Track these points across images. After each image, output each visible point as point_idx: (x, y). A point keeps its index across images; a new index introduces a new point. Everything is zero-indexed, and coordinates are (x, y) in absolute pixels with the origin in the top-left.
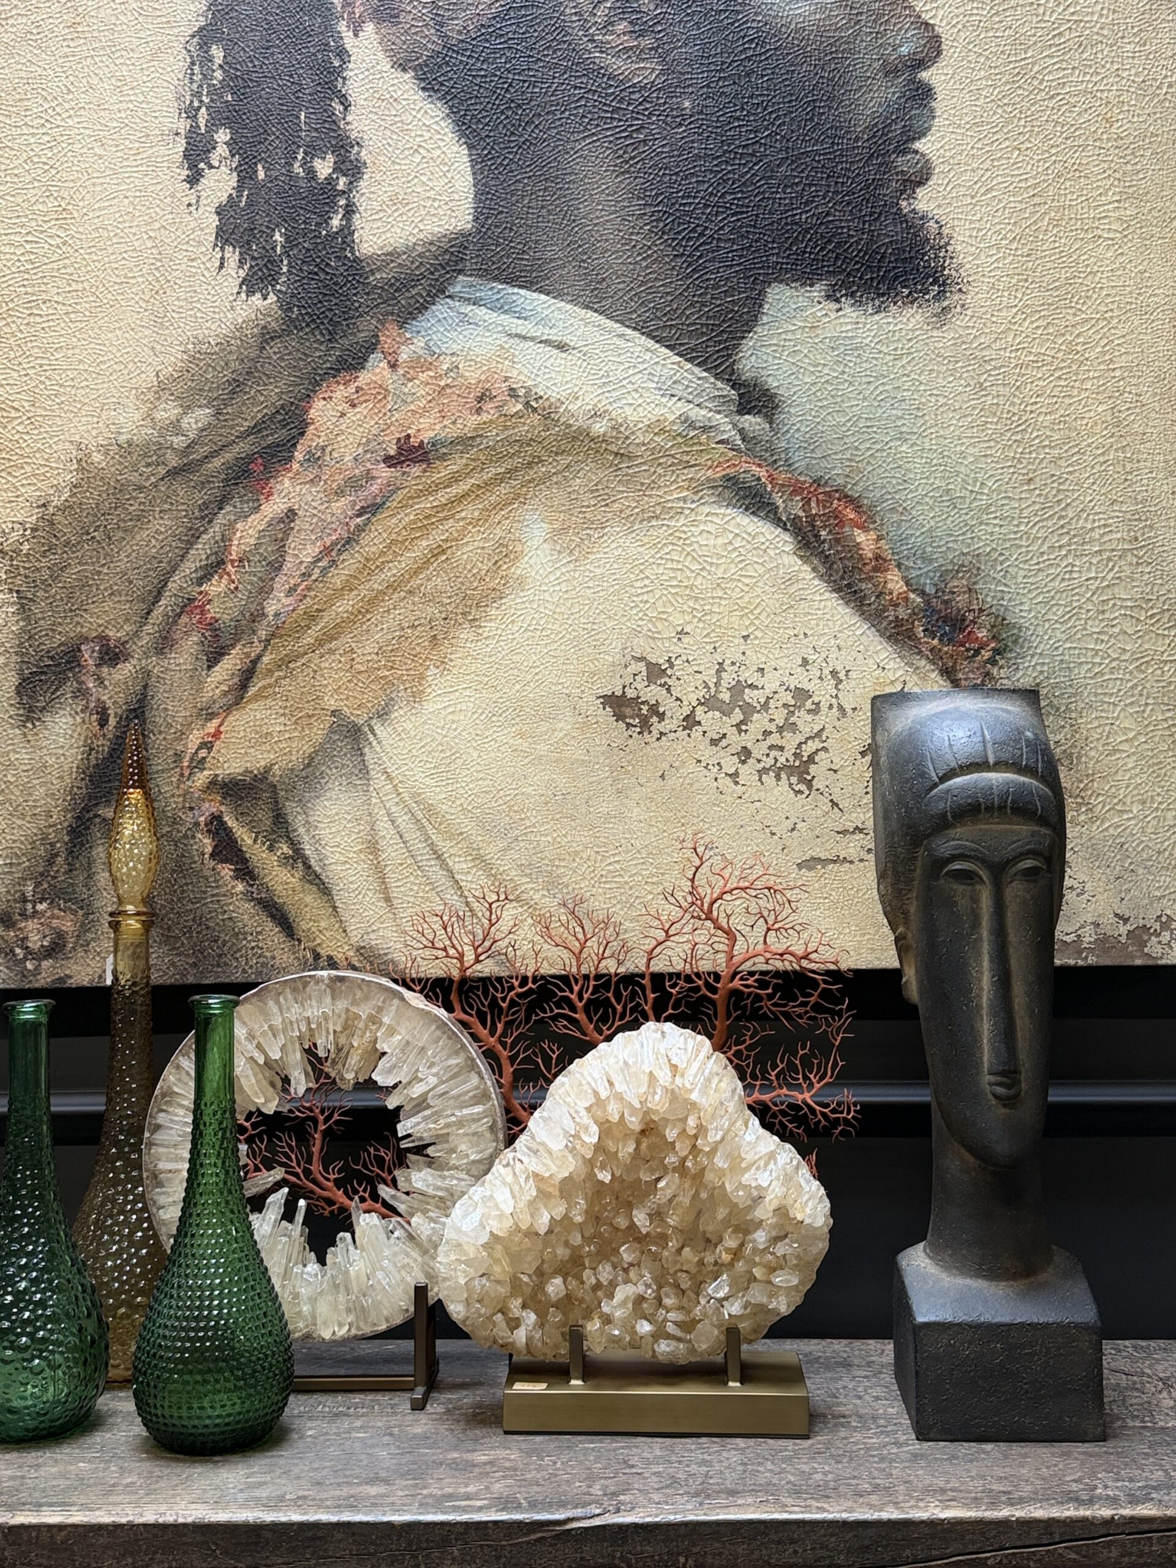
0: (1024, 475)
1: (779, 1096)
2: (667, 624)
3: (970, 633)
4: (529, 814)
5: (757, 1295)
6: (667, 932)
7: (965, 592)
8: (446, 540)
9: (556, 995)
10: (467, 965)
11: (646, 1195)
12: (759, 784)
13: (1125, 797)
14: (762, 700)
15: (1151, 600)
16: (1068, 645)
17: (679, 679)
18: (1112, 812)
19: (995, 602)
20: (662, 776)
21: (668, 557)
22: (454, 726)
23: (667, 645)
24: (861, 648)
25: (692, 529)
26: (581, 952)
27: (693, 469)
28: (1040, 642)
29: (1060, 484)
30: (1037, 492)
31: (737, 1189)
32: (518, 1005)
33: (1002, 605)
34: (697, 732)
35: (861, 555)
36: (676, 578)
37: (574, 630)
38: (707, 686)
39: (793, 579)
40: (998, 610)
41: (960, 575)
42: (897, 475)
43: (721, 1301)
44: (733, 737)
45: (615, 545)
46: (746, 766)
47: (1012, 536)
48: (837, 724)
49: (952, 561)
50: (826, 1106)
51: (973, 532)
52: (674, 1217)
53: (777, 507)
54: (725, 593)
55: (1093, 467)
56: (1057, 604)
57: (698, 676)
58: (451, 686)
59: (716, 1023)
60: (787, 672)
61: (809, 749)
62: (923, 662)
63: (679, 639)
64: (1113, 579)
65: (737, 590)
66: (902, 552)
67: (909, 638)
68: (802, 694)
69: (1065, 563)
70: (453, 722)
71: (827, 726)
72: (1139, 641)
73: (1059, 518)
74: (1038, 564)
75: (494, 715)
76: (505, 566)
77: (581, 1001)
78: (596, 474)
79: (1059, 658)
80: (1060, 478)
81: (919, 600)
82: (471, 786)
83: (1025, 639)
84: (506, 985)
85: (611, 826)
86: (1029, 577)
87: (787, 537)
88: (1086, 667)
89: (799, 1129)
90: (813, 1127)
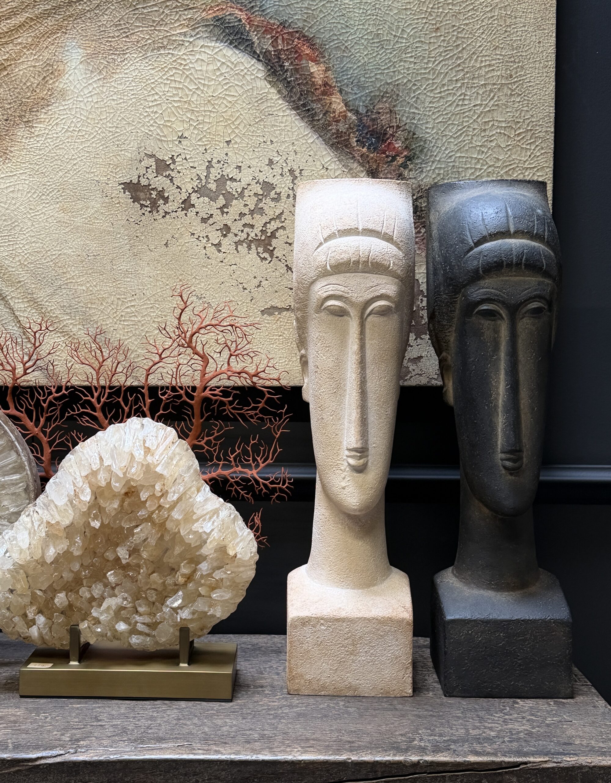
0: (433, 24)
1: (235, 472)
2: (171, 130)
3: (389, 143)
4: (69, 269)
5: (200, 605)
6: (160, 356)
7: (387, 113)
8: (7, 60)
9: (82, 399)
10: (18, 376)
11: (127, 538)
12: (236, 252)
14: (239, 190)
15: (519, 122)
16: (458, 155)
19: (408, 121)
20: (166, 245)
21: (172, 78)
22: (14, 202)
23: (171, 146)
24: (312, 153)
25: (190, 57)
26: (99, 369)
27: (191, 11)
28: (439, 152)
29: (458, 33)
30: (442, 38)
31: (189, 534)
32: (55, 405)
33: (413, 123)
34: (191, 213)
35: (313, 82)
36: (178, 94)
37: (102, 132)
38: (199, 178)
39: (263, 99)
40: (410, 127)
41: (385, 100)
42: (341, 22)
43: (175, 610)
44: (218, 217)
45: (133, 68)
46: (226, 239)
47: (423, 71)
48: (293, 209)
49: (379, 89)
50: (267, 479)
51: (395, 67)
52: (145, 552)
53: (253, 43)
54: (214, 108)
55: (483, 21)
56: (452, 124)
57: (193, 170)
58: (11, 172)
59: (193, 420)
60: (258, 169)
61: (272, 227)
62: (355, 165)
63: (180, 142)
64: (493, 105)
65: (223, 106)
66: (343, 80)
67: (346, 146)
68: (268, 186)
69: (460, 93)
70: (13, 198)
71: (285, 210)
72: (509, 153)
73: (457, 59)
74: (440, 93)
75: (43, 194)
76: (51, 82)
77: (99, 404)
78: (120, 12)
79: (451, 164)
80: (459, 28)
81: (354, 118)
82: (27, 247)
83: (429, 149)
84: (46, 391)
85: (128, 280)
86: (434, 103)
87: (260, 66)
88: (470, 171)
89: (248, 495)
90: (258, 493)
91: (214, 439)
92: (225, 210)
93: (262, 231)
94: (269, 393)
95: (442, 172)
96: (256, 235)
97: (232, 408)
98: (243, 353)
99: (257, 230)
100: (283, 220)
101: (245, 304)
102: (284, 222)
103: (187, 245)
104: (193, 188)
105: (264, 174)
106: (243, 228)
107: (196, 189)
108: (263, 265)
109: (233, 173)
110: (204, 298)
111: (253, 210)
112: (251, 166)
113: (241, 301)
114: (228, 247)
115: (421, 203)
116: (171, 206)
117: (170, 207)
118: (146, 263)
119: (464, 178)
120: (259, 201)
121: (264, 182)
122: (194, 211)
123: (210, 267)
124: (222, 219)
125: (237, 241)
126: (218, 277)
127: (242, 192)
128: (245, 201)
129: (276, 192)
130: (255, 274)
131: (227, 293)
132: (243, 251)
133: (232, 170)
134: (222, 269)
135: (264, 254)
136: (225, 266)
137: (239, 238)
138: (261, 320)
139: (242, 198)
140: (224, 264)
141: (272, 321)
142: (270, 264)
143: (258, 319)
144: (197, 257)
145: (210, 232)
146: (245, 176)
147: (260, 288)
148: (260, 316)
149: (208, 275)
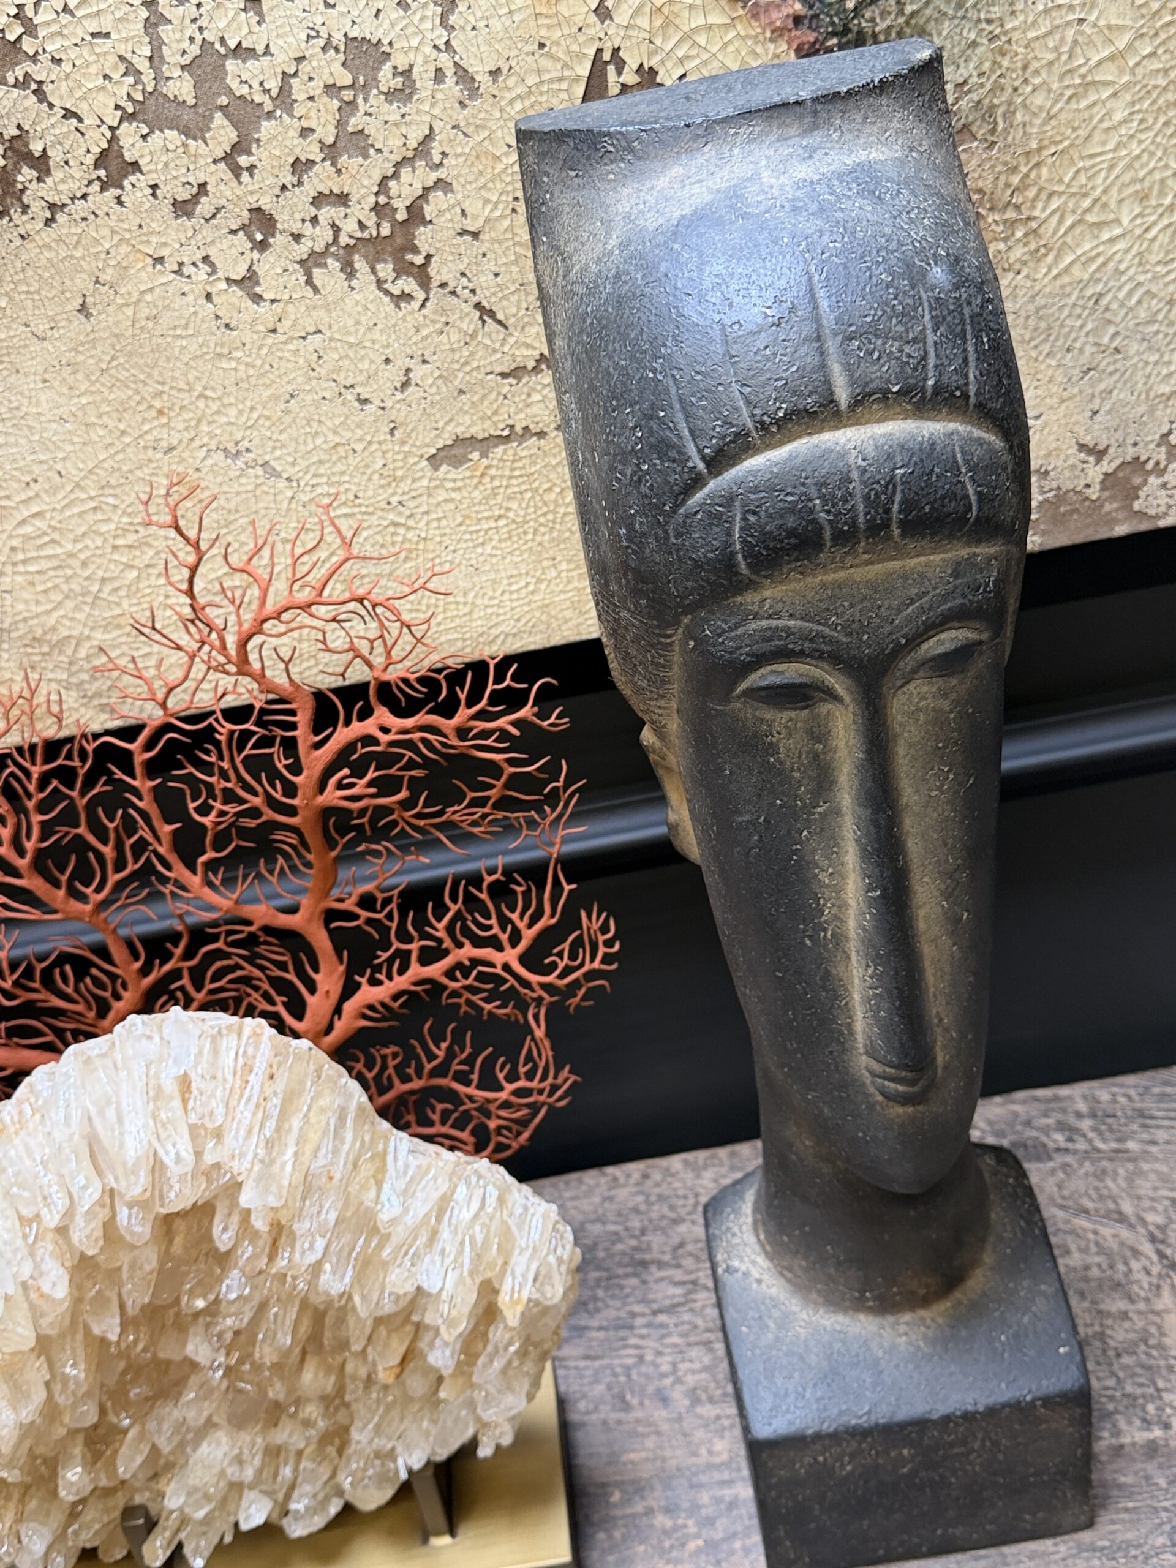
1: (458, 963)
6: (163, 705)
12: (309, 292)
13: (1105, 192)
14: (273, 85)
17: (58, 61)
18: (1078, 230)
20: (83, 309)
34: (135, 189)
38: (131, 70)
44: (225, 189)
46: (269, 256)
48: (461, 116)
59: (310, 857)
61: (406, 191)
71: (438, 126)
89: (506, 1009)
92: (243, 161)
93: (376, 208)
94: (511, 762)
96: (362, 226)
97: (413, 816)
99: (361, 209)
100: (437, 159)
101: (375, 446)
102: (441, 164)
103: (148, 297)
104: (117, 107)
105: (342, 14)
106: (313, 211)
107: (130, 110)
108: (404, 319)
109: (239, 28)
110: (248, 450)
111: (333, 145)
113: (360, 440)
114: (282, 281)
115: (872, 20)
116: (63, 181)
117: (61, 187)
118: (37, 378)
120: (348, 109)
121: (349, 40)
122: (143, 184)
123: (239, 354)
124: (239, 193)
125: (305, 257)
126: (274, 382)
127: (285, 89)
128: (300, 118)
129: (395, 68)
130: (387, 351)
131: (315, 425)
132: (332, 283)
133: (233, 19)
134: (280, 354)
135: (399, 282)
136: (285, 343)
137: (310, 244)
138: (433, 484)
139: (289, 109)
140: (284, 338)
141: (468, 481)
142: (423, 311)
143: (425, 483)
144: (191, 332)
145: (213, 242)
146: (280, 31)
147: (411, 389)
148: (429, 474)
149: (242, 380)
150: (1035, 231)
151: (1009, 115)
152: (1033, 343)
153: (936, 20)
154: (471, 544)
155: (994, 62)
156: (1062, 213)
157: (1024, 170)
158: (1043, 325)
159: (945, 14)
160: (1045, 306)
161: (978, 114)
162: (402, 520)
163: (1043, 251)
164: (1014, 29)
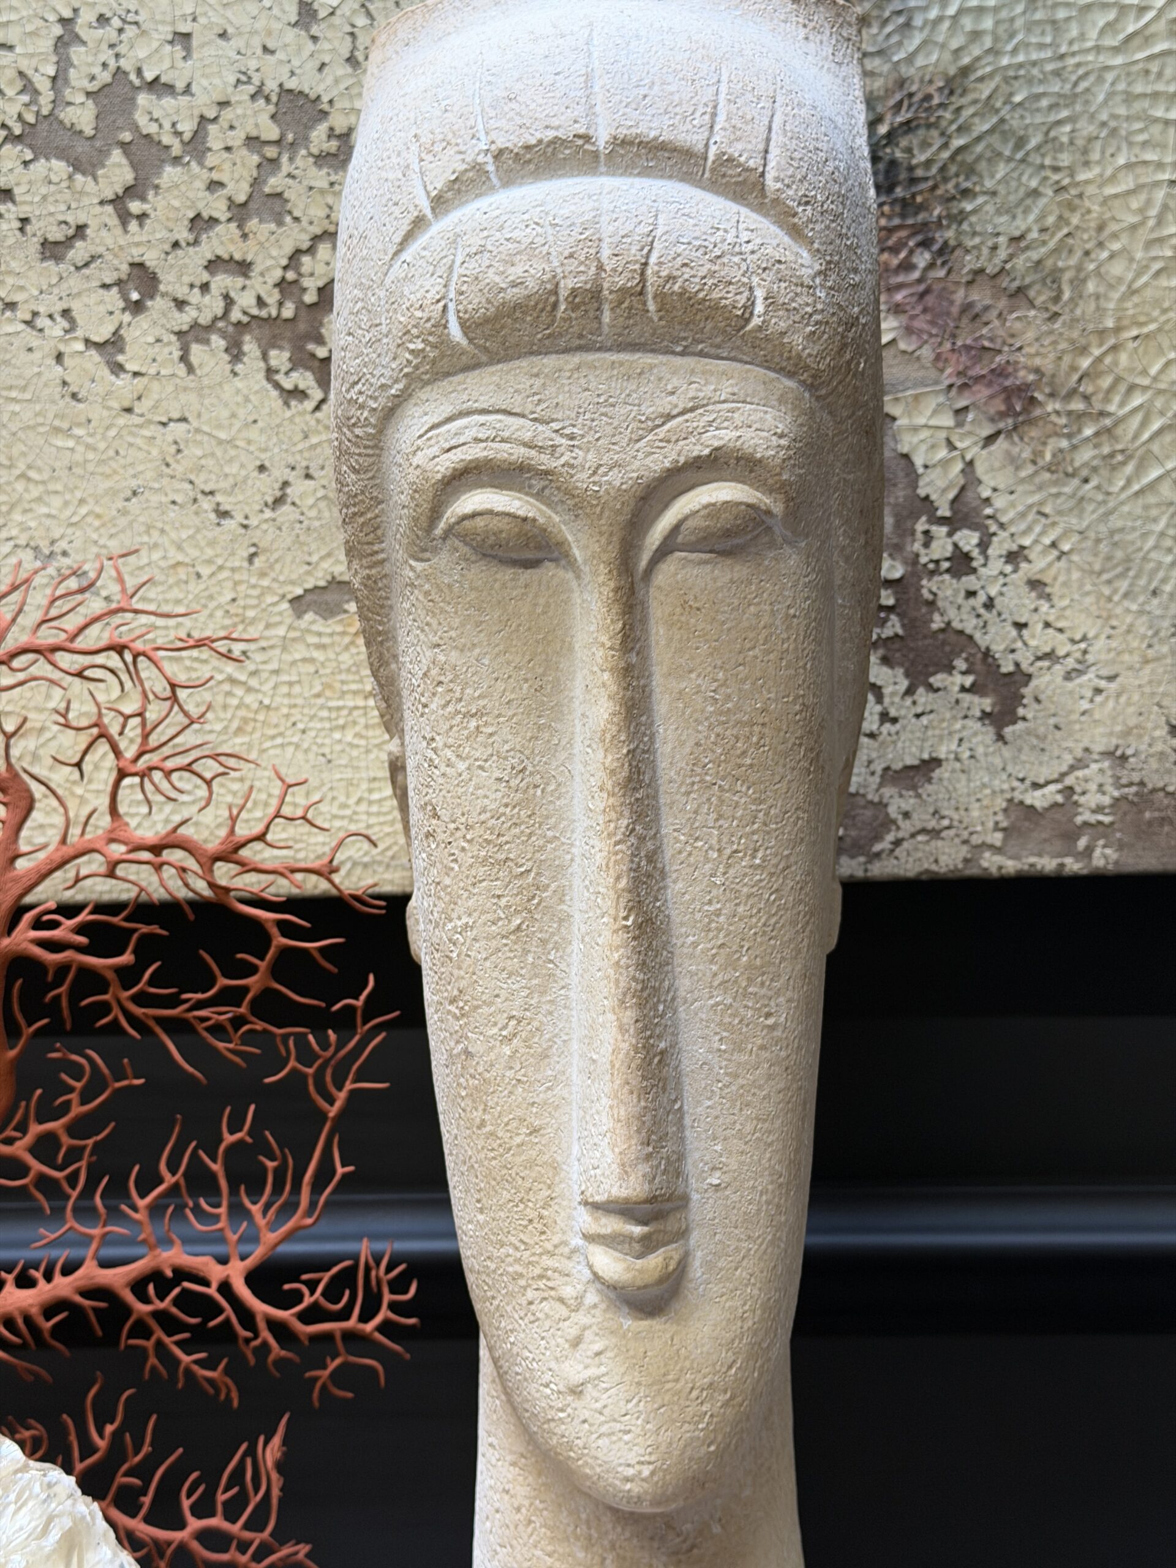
12: (181, 370)
14: (187, 127)
34: (2, 220)
38: (28, 87)
46: (143, 321)
60: (256, 43)
61: (318, 269)
89: (214, 1369)
90: (252, 1361)
91: (72, 1130)
92: (135, 207)
93: (282, 284)
94: (285, 928)
95: (988, 23)
96: (260, 302)
97: (136, 999)
98: (170, 764)
99: (263, 282)
101: (225, 574)
104: (3, 126)
105: (281, 62)
106: (205, 277)
107: (17, 131)
108: (291, 419)
109: (161, 60)
110: (65, 554)
111: (244, 205)
112: (230, 30)
113: (209, 562)
114: (151, 352)
115: (909, 150)
119: (1075, 48)
120: (269, 167)
121: (284, 91)
122: (12, 216)
123: (79, 431)
124: (122, 242)
125: (185, 328)
126: (115, 472)
127: (200, 133)
128: (211, 169)
129: (331, 129)
130: (263, 456)
131: (155, 534)
132: (212, 364)
133: (156, 51)
134: (131, 439)
135: (294, 375)
136: (140, 426)
137: (194, 313)
138: (292, 634)
139: (200, 159)
140: (138, 420)
141: (337, 638)
142: (318, 414)
143: (281, 631)
144: (28, 396)
145: (79, 294)
146: (208, 71)
147: (286, 508)
148: (288, 621)
149: (77, 464)
150: (1108, 431)
151: (1079, 282)
152: (1105, 577)
153: (989, 160)
154: (327, 725)
155: (1060, 217)
156: (1146, 413)
157: (1097, 352)
158: (1119, 554)
159: (999, 154)
160: (1122, 530)
161: (1038, 276)
162: (243, 677)
163: (1119, 458)
164: (1087, 182)
